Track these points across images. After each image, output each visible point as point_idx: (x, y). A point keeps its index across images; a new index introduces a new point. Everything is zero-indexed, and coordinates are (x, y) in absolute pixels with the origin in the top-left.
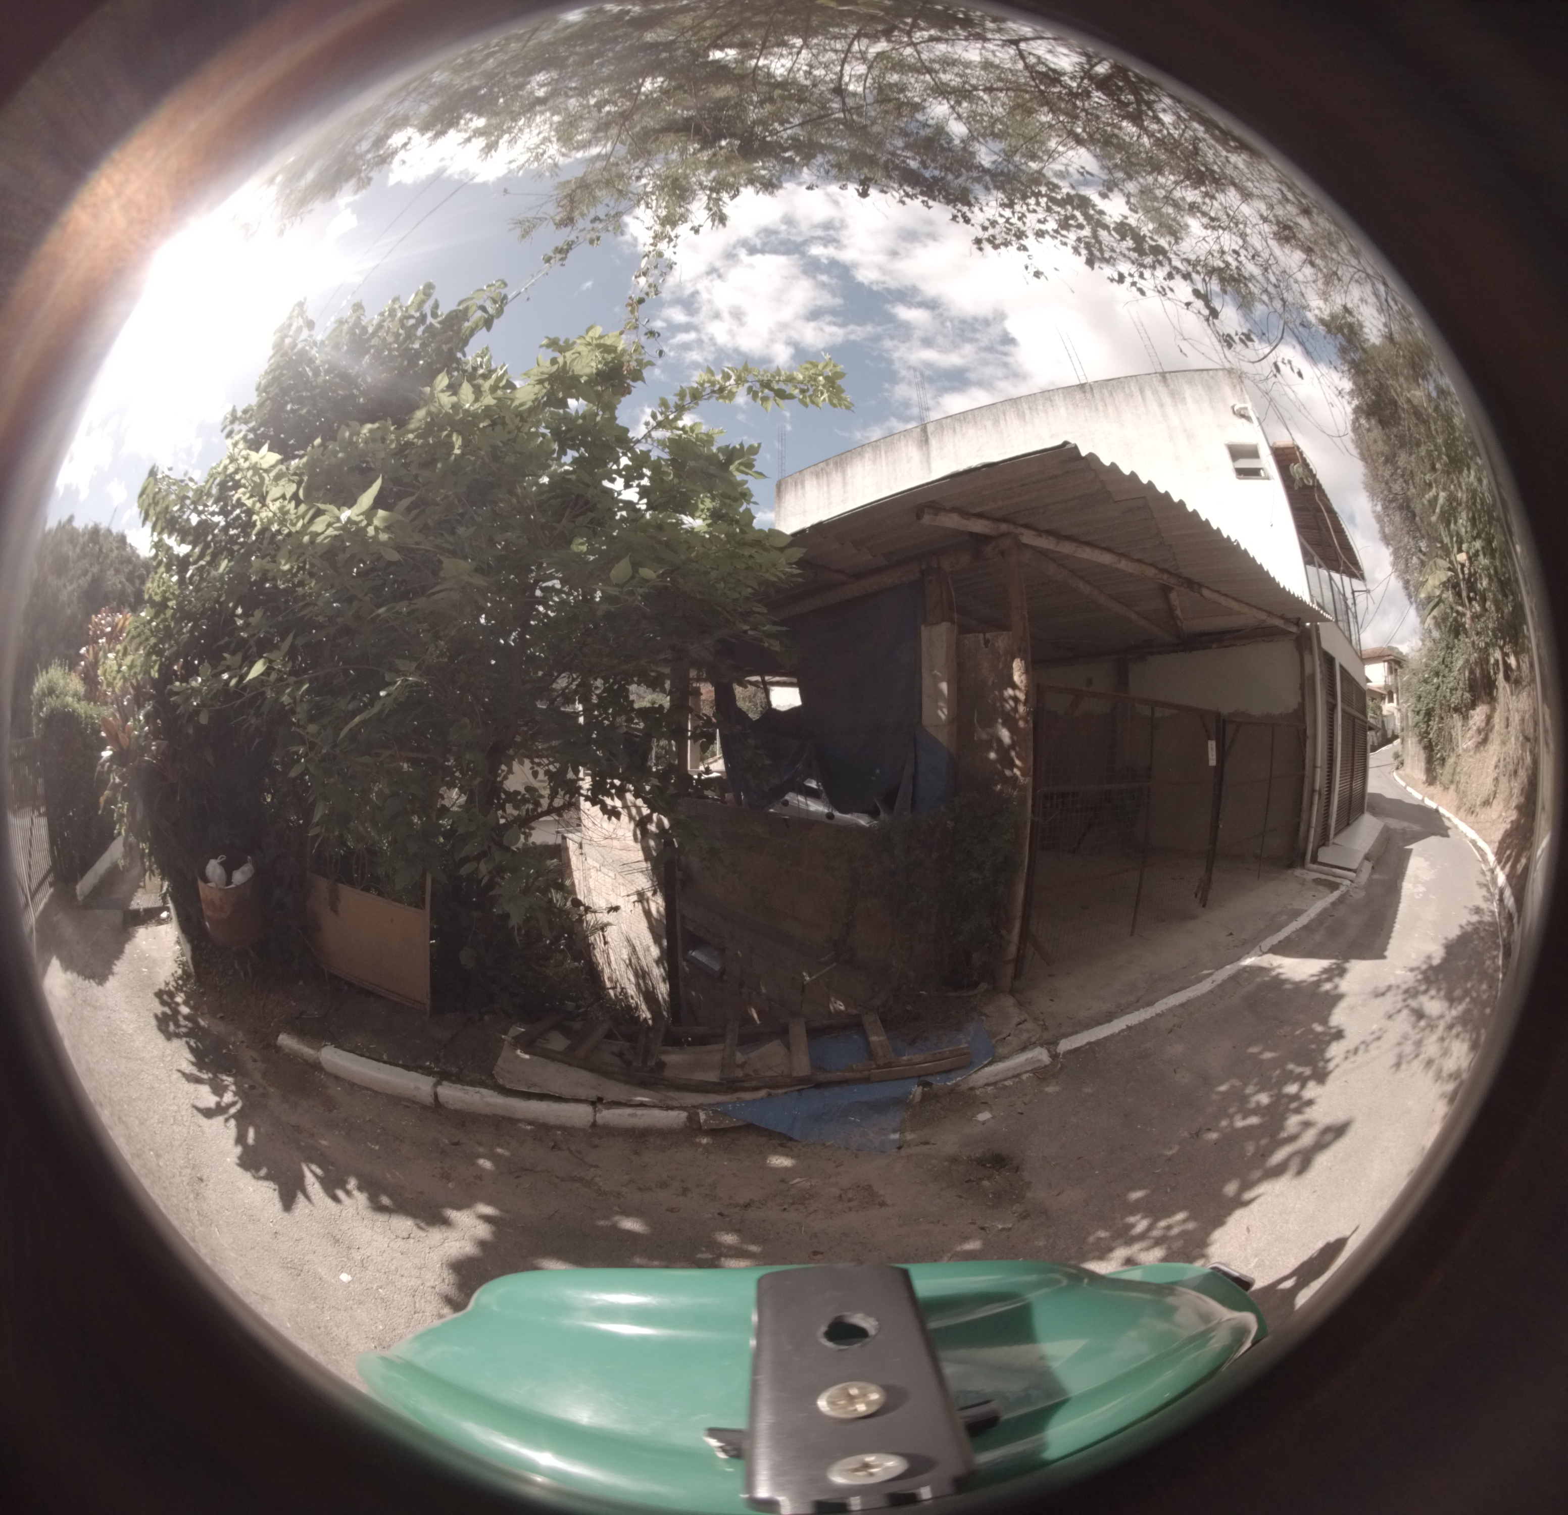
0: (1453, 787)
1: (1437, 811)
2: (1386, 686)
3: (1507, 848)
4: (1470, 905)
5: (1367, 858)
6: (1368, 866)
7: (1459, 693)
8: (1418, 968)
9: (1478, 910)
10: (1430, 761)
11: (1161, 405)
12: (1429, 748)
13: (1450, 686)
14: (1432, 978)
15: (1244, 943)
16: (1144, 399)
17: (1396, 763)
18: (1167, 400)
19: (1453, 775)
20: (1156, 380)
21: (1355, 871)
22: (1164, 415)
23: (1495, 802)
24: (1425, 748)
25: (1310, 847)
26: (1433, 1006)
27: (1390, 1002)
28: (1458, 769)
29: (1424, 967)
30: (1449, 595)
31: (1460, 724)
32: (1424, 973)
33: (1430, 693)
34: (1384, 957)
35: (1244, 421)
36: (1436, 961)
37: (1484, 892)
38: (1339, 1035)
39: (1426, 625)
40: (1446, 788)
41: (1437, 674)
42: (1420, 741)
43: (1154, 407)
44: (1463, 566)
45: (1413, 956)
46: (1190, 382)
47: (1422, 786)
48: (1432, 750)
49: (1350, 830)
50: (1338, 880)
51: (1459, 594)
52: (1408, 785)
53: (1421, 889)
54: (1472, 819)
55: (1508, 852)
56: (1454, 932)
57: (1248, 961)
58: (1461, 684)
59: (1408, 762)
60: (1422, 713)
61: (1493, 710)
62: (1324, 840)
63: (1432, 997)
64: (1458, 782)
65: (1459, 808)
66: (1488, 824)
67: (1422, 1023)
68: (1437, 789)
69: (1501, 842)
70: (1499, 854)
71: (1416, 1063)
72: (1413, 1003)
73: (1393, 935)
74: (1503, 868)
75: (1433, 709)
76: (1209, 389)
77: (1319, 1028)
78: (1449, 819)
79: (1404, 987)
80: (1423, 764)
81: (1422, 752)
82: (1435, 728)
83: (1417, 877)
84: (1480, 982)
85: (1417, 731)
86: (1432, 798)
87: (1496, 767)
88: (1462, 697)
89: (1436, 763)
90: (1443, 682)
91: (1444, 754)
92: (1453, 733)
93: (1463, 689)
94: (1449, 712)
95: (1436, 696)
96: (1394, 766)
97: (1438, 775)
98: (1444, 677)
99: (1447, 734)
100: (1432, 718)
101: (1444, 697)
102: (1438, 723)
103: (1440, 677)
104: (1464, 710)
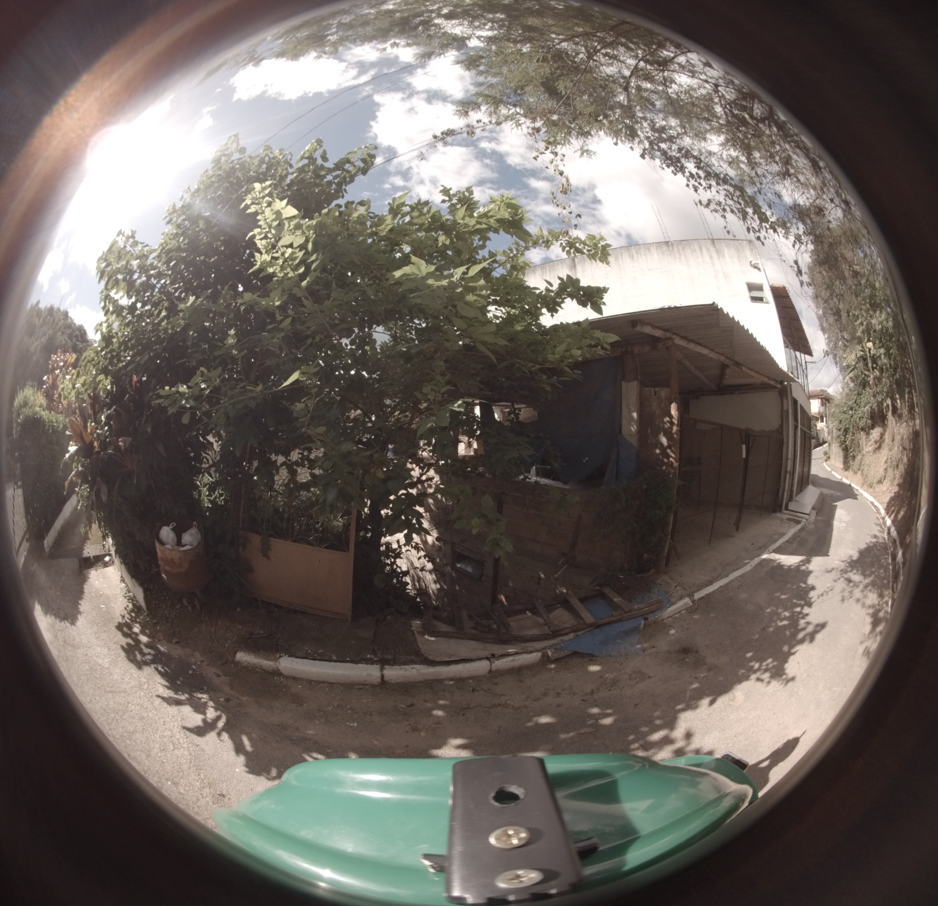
0: (859, 472)
1: (850, 485)
2: (819, 413)
3: (892, 506)
4: (871, 534)
5: (813, 508)
6: (814, 513)
7: (865, 420)
8: (846, 561)
9: (875, 536)
10: (846, 457)
11: (711, 258)
12: (846, 450)
13: (859, 416)
14: (854, 565)
15: (760, 548)
16: (701, 253)
17: (825, 457)
18: (714, 255)
19: (860, 465)
20: (709, 243)
21: (808, 514)
22: (713, 264)
23: (885, 482)
24: (843, 450)
25: (785, 502)
26: (856, 577)
27: (834, 575)
28: (863, 463)
29: (849, 560)
30: (861, 365)
31: (864, 437)
32: (849, 563)
33: (847, 419)
34: (828, 556)
35: (756, 270)
36: (855, 558)
37: (879, 528)
38: (813, 588)
39: (846, 381)
40: (855, 473)
41: (852, 409)
42: (840, 446)
43: (707, 258)
44: (870, 349)
45: (843, 555)
46: (728, 246)
47: (841, 471)
48: (848, 451)
49: (802, 493)
50: (800, 519)
51: (867, 365)
52: (832, 470)
53: (844, 525)
54: (871, 490)
55: (893, 508)
56: (863, 546)
57: (765, 556)
58: (866, 415)
59: (833, 457)
60: (842, 430)
61: (885, 431)
62: (790, 499)
63: (855, 574)
64: (863, 470)
65: (863, 484)
66: (881, 494)
67: (851, 584)
68: (850, 473)
69: (889, 503)
70: (887, 510)
71: (851, 600)
72: (846, 576)
73: (832, 546)
74: (890, 517)
75: (849, 428)
76: (738, 250)
77: (803, 585)
78: (857, 490)
79: (840, 569)
80: (841, 459)
81: (841, 452)
82: (850, 439)
83: (841, 519)
84: (880, 569)
85: (839, 440)
86: (847, 478)
87: (886, 462)
88: (866, 422)
89: (849, 459)
90: (855, 413)
91: (855, 454)
92: (860, 442)
93: (867, 418)
94: (858, 430)
95: (851, 421)
96: (824, 460)
97: (851, 465)
98: (856, 410)
99: (856, 442)
100: (848, 433)
101: (855, 422)
102: (851, 436)
103: (853, 411)
104: (867, 429)
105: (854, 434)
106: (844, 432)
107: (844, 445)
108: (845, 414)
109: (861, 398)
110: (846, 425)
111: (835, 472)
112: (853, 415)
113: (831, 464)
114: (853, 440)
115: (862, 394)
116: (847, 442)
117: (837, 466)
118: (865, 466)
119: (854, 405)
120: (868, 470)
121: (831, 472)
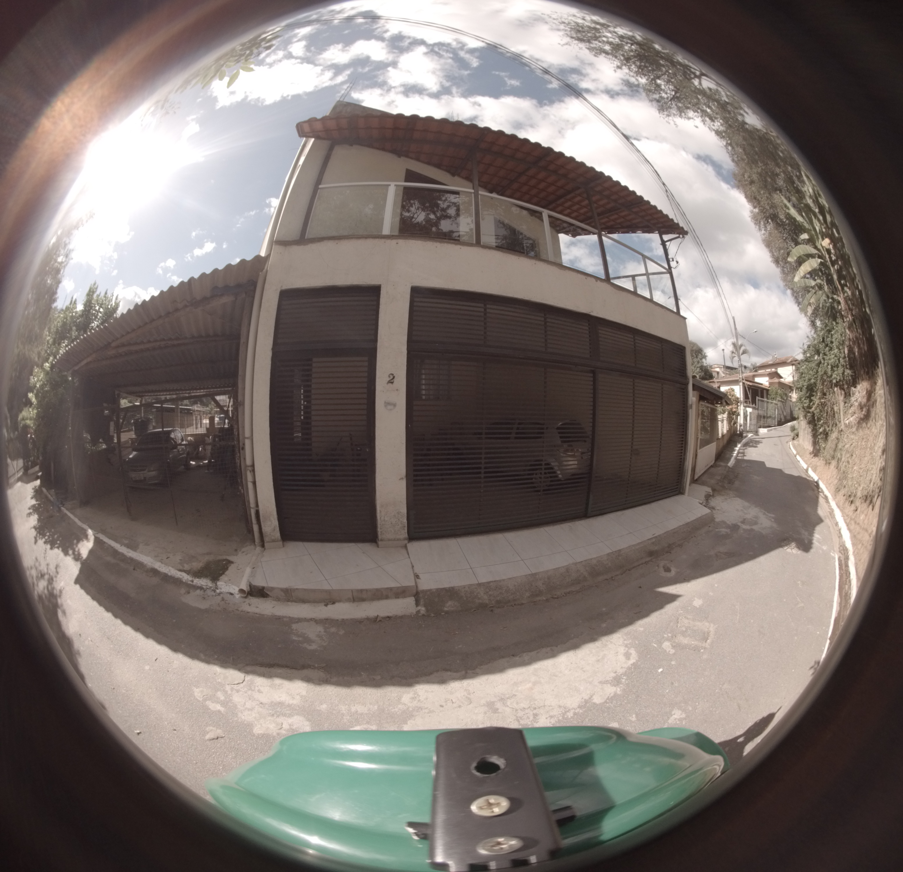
13: (830, 362)
17: (792, 434)
31: (841, 398)
40: (828, 463)
47: (808, 456)
48: (815, 425)
52: (798, 454)
58: (841, 362)
61: (874, 385)
64: (839, 460)
65: (837, 490)
78: (826, 498)
82: (818, 403)
86: (815, 471)
88: (843, 373)
89: (819, 437)
90: (824, 359)
91: (828, 429)
92: (836, 408)
93: (843, 366)
94: (831, 388)
95: (817, 372)
96: (791, 437)
97: (822, 449)
98: (825, 354)
99: (830, 409)
100: (814, 393)
101: (826, 373)
102: (820, 399)
103: (821, 355)
104: (846, 386)
105: (825, 394)
106: (807, 392)
107: (809, 414)
108: (809, 362)
109: (832, 335)
110: (810, 380)
111: (801, 456)
112: (820, 363)
113: (799, 445)
114: (823, 405)
115: (834, 329)
116: (813, 409)
117: (806, 447)
118: (844, 453)
119: (822, 346)
120: (848, 462)
121: (795, 456)
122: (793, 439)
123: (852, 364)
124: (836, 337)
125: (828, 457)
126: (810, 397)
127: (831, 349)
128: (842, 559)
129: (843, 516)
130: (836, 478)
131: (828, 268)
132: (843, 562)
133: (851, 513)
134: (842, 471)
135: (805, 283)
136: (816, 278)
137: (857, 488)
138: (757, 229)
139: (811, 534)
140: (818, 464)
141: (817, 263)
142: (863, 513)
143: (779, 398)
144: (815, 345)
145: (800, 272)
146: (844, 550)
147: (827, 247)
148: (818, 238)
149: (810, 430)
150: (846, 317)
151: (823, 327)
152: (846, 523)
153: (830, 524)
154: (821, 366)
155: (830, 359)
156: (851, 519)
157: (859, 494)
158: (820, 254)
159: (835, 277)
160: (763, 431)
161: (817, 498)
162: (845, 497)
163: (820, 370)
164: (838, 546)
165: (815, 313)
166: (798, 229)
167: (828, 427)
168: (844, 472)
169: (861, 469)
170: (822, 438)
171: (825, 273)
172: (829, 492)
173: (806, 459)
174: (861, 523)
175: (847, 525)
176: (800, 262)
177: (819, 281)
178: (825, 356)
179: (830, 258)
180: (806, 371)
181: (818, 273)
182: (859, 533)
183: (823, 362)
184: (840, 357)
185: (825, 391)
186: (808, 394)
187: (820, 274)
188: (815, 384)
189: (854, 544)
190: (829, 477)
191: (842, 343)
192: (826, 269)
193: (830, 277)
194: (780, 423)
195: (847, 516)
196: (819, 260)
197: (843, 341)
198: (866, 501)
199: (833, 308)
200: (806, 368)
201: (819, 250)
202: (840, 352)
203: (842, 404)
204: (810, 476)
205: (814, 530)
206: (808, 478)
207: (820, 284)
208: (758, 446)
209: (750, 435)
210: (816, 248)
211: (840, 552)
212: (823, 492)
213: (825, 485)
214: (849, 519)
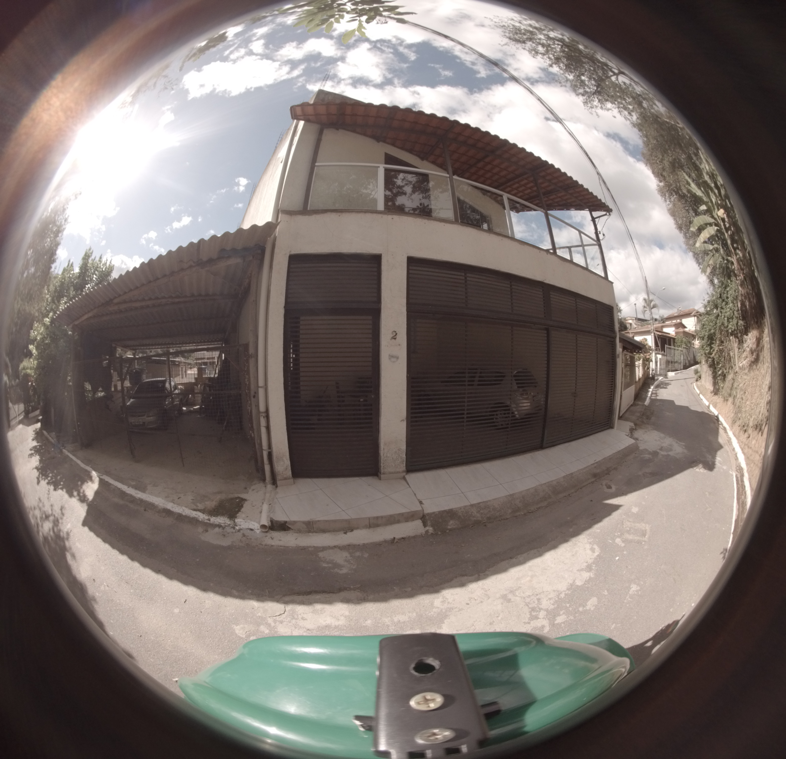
0: (731, 400)
10: (715, 376)
12: (713, 366)
13: (726, 315)
19: (731, 389)
24: (710, 366)
28: (735, 385)
40: (726, 400)
42: (707, 361)
44: (723, 220)
47: (710, 395)
48: (715, 368)
51: (726, 246)
52: (701, 393)
58: (735, 314)
59: (703, 376)
61: (762, 333)
64: (735, 397)
65: (734, 422)
68: (718, 399)
78: (725, 429)
82: (717, 349)
86: (715, 407)
88: (737, 324)
89: (718, 378)
90: (721, 312)
91: (725, 371)
92: (732, 354)
93: (737, 318)
94: (728, 336)
95: (716, 323)
96: (695, 379)
97: (721, 388)
98: (722, 308)
99: (727, 354)
100: (714, 342)
101: (723, 324)
102: (718, 346)
103: (719, 309)
104: (739, 335)
105: (722, 342)
106: (708, 341)
107: (710, 359)
108: (709, 315)
109: (727, 292)
110: (710, 330)
111: (703, 395)
112: (718, 315)
113: (701, 385)
114: (721, 351)
115: (729, 286)
116: (713, 355)
117: (707, 387)
118: (738, 391)
119: (719, 301)
120: (742, 398)
121: (699, 395)
122: (697, 381)
123: (744, 316)
124: (731, 293)
125: (726, 395)
126: (710, 345)
127: (727, 304)
128: (739, 476)
129: (739, 443)
130: (733, 412)
131: (723, 234)
132: (739, 479)
133: (745, 440)
134: (737, 406)
135: (705, 247)
136: (713, 243)
137: (749, 420)
138: (662, 201)
139: (714, 457)
140: (718, 401)
141: (714, 230)
142: (754, 439)
143: (684, 346)
144: (714, 300)
145: (700, 239)
146: (740, 470)
147: (722, 217)
148: (714, 209)
149: (711, 373)
150: (739, 276)
151: (720, 285)
152: (741, 448)
153: (728, 449)
154: (719, 318)
155: (726, 312)
156: (745, 445)
157: (751, 424)
158: (716, 222)
159: (729, 242)
160: (671, 374)
161: (718, 429)
162: (740, 427)
163: (718, 322)
164: (735, 466)
165: (713, 273)
166: (697, 201)
167: (726, 369)
168: (739, 407)
169: (752, 403)
170: (720, 379)
171: (721, 237)
172: (727, 424)
173: (708, 397)
174: (753, 447)
175: (742, 450)
176: (700, 229)
177: (716, 246)
178: (722, 310)
179: (725, 225)
180: (707, 323)
181: (715, 238)
182: (751, 455)
183: (720, 314)
184: (734, 310)
185: (722, 339)
186: (709, 343)
187: (717, 239)
188: (714, 333)
189: (747, 464)
190: (727, 412)
191: (736, 298)
192: (722, 235)
193: (725, 242)
194: (686, 367)
195: (742, 442)
196: (716, 228)
197: (737, 297)
198: (756, 429)
199: (728, 268)
200: (707, 320)
201: (715, 219)
202: (734, 306)
203: (736, 350)
204: (711, 412)
205: (716, 454)
206: (710, 413)
207: (717, 248)
208: (668, 387)
209: (660, 378)
210: (713, 217)
211: (737, 471)
212: (722, 424)
213: (724, 418)
214: (743, 445)
